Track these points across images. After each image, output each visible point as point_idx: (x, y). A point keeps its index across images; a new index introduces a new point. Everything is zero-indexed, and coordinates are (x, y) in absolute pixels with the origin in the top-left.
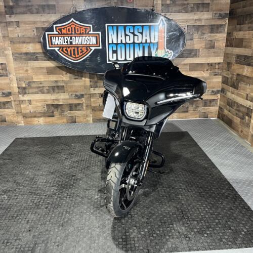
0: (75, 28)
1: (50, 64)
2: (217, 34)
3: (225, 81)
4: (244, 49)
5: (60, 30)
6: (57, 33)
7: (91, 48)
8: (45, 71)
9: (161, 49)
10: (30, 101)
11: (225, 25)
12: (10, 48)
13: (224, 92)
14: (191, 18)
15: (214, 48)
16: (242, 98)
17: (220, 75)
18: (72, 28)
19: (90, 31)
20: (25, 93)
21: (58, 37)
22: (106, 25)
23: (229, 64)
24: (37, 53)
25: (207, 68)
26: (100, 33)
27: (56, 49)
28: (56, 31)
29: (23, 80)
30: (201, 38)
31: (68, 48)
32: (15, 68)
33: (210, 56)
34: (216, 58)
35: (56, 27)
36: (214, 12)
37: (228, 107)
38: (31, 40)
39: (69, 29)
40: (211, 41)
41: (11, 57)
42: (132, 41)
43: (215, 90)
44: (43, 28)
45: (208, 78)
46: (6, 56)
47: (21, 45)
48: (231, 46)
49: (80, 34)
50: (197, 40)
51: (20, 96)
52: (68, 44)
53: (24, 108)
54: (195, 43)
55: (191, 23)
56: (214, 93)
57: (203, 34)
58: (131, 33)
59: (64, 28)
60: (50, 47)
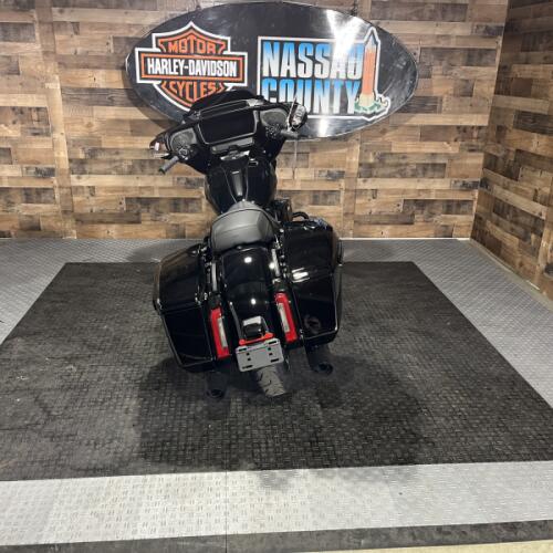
0: (195, 42)
1: (136, 114)
2: (479, 68)
3: (491, 163)
4: (533, 100)
5: (166, 44)
6: (159, 50)
7: (226, 84)
8: (127, 127)
9: (368, 94)
10: (92, 190)
11: (495, 50)
12: (57, 77)
13: (487, 186)
14: (429, 32)
15: (471, 96)
16: (526, 197)
17: (481, 151)
18: (189, 42)
19: (226, 49)
20: (84, 172)
21: (160, 58)
22: (260, 38)
23: (501, 130)
24: (113, 90)
25: (457, 135)
26: (246, 54)
27: (155, 84)
28: (157, 46)
29: (80, 146)
30: (446, 75)
31: (178, 83)
32: (65, 119)
33: (462, 113)
34: (475, 116)
35: (157, 38)
36: (476, 23)
37: (494, 215)
38: (101, 63)
39: (183, 45)
40: (467, 81)
41: (58, 96)
42: (309, 75)
43: (468, 180)
44: (128, 39)
45: (457, 157)
46: (48, 93)
47: (81, 71)
48: (507, 92)
49: (206, 54)
50: (437, 77)
51: (73, 177)
52: (179, 75)
53: (79, 202)
54: (434, 82)
55: (429, 43)
56: (467, 187)
57: (452, 66)
58: (309, 57)
59: (173, 42)
60: (141, 79)
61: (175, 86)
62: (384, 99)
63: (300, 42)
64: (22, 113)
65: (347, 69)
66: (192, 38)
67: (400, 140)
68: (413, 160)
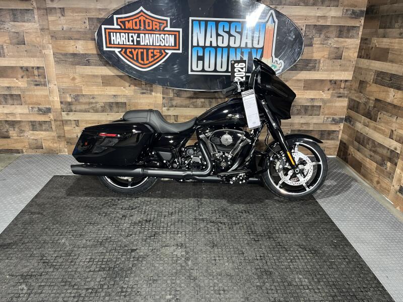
0: (144, 21)
1: (106, 71)
2: (347, 39)
3: (354, 106)
4: (390, 64)
5: (124, 23)
6: (119, 27)
7: (167, 51)
8: (100, 80)
9: (267, 58)
10: (77, 122)
11: (359, 27)
12: (50, 46)
13: (350, 122)
14: (312, 14)
15: (341, 59)
16: (383, 134)
17: (346, 97)
18: (140, 21)
19: (167, 26)
20: (71, 111)
21: (120, 33)
22: (191, 19)
23: (362, 83)
24: (89, 55)
25: (329, 87)
26: (181, 30)
27: (117, 51)
28: (118, 24)
29: (67, 93)
30: (323, 44)
31: (133, 50)
32: (57, 75)
33: (334, 70)
34: (343, 72)
35: (117, 19)
36: (346, 8)
37: (356, 144)
38: (81, 36)
39: (136, 22)
40: (338, 48)
41: (52, 58)
43: (336, 117)
44: (98, 18)
45: (329, 101)
46: (44, 56)
47: (66, 42)
48: (368, 57)
49: (152, 30)
50: (317, 46)
51: (64, 114)
52: (134, 44)
53: (69, 131)
54: (315, 50)
55: (312, 22)
56: (336, 122)
57: (328, 38)
58: (226, 32)
59: (129, 21)
60: (107, 47)
61: (131, 53)
62: (279, 62)
63: (219, 21)
64: (27, 70)
65: (253, 41)
66: (142, 18)
68: (298, 103)
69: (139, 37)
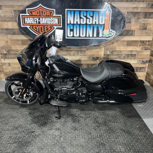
0: (42, 11)
1: (23, 37)
2: (149, 19)
5: (31, 12)
6: (29, 15)
7: (54, 27)
8: (20, 42)
9: (107, 29)
10: (9, 64)
13: (151, 62)
14: (130, 6)
15: (146, 29)
17: (149, 49)
18: (40, 11)
19: (54, 14)
20: (6, 58)
21: (30, 18)
22: (66, 10)
24: (15, 29)
25: (140, 44)
26: (61, 16)
27: (28, 27)
28: (28, 13)
29: (4, 49)
30: (137, 22)
31: (37, 26)
33: (142, 36)
34: (147, 37)
35: (28, 10)
36: (148, 3)
38: (11, 19)
39: (38, 12)
40: (144, 24)
42: (85, 23)
43: (144, 60)
44: (19, 10)
45: (140, 52)
47: (3, 23)
49: (46, 16)
50: (133, 23)
51: (2, 60)
52: (37, 24)
53: (5, 68)
54: (132, 25)
55: (130, 10)
56: (144, 63)
57: (139, 18)
58: (84, 16)
59: (34, 11)
60: (23, 25)
61: (36, 28)
62: (113, 31)
63: (81, 11)
65: (99, 21)
66: (41, 10)
67: (119, 46)
68: (124, 53)
69: (39, 19)
